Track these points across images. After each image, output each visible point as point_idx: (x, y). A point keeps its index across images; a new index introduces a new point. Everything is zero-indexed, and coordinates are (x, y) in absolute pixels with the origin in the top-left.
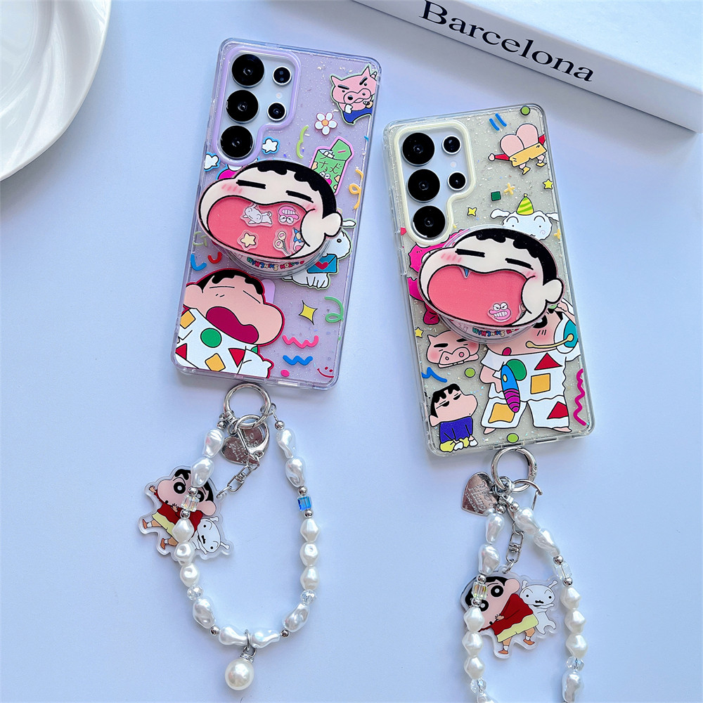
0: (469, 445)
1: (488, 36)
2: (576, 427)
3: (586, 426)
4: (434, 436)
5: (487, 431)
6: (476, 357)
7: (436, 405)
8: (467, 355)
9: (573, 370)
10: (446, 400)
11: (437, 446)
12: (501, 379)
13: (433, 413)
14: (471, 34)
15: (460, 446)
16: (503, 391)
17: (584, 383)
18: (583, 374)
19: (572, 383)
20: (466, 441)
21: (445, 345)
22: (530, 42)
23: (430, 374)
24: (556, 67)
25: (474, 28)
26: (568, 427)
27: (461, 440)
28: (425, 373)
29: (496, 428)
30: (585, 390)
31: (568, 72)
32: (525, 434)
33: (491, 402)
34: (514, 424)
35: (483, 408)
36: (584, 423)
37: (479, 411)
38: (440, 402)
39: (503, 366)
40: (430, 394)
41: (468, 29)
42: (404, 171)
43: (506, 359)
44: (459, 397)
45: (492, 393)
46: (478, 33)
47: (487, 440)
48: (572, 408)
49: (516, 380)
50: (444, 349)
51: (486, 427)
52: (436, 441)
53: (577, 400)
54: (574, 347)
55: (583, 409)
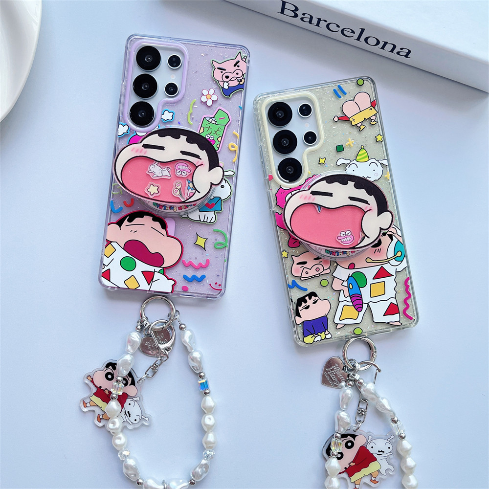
0: (325, 338)
1: (330, 26)
2: (405, 321)
3: (413, 320)
4: (299, 331)
5: (339, 326)
6: (328, 271)
7: (300, 308)
8: (321, 270)
9: (402, 278)
10: (307, 304)
11: (301, 339)
12: (348, 287)
13: (298, 314)
14: (318, 25)
15: (318, 338)
16: (350, 296)
17: (410, 287)
18: (409, 281)
19: (401, 288)
20: (323, 335)
21: (305, 263)
22: (363, 30)
23: (294, 285)
24: (383, 48)
25: (319, 20)
26: (399, 321)
27: (319, 334)
28: (290, 284)
29: (345, 324)
30: (411, 292)
31: (392, 51)
32: (367, 327)
33: (341, 305)
34: (359, 321)
35: (335, 309)
36: (411, 318)
37: (332, 312)
38: (302, 306)
39: (349, 277)
40: (295, 300)
41: (315, 21)
42: (270, 132)
43: (351, 272)
44: (317, 301)
45: (342, 298)
46: (322, 23)
47: (339, 333)
48: (401, 307)
49: (359, 287)
50: (305, 266)
51: (338, 324)
52: (301, 336)
53: (405, 301)
54: (402, 261)
55: (410, 307)
